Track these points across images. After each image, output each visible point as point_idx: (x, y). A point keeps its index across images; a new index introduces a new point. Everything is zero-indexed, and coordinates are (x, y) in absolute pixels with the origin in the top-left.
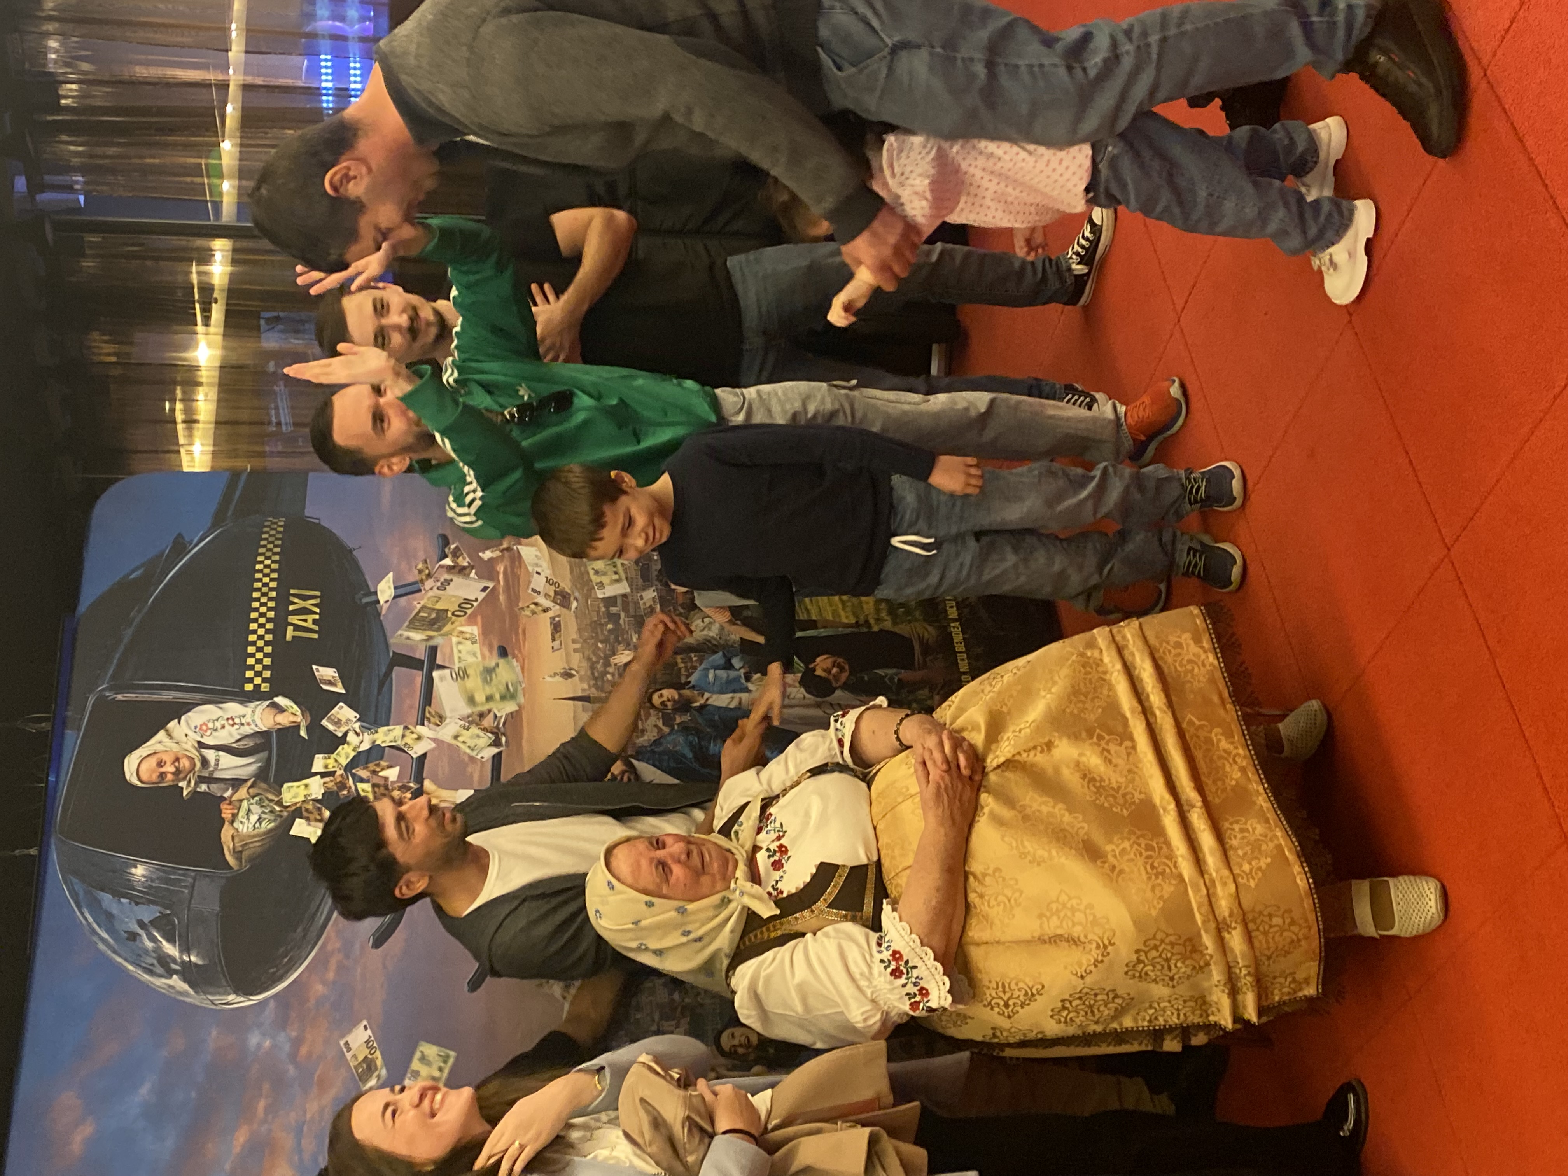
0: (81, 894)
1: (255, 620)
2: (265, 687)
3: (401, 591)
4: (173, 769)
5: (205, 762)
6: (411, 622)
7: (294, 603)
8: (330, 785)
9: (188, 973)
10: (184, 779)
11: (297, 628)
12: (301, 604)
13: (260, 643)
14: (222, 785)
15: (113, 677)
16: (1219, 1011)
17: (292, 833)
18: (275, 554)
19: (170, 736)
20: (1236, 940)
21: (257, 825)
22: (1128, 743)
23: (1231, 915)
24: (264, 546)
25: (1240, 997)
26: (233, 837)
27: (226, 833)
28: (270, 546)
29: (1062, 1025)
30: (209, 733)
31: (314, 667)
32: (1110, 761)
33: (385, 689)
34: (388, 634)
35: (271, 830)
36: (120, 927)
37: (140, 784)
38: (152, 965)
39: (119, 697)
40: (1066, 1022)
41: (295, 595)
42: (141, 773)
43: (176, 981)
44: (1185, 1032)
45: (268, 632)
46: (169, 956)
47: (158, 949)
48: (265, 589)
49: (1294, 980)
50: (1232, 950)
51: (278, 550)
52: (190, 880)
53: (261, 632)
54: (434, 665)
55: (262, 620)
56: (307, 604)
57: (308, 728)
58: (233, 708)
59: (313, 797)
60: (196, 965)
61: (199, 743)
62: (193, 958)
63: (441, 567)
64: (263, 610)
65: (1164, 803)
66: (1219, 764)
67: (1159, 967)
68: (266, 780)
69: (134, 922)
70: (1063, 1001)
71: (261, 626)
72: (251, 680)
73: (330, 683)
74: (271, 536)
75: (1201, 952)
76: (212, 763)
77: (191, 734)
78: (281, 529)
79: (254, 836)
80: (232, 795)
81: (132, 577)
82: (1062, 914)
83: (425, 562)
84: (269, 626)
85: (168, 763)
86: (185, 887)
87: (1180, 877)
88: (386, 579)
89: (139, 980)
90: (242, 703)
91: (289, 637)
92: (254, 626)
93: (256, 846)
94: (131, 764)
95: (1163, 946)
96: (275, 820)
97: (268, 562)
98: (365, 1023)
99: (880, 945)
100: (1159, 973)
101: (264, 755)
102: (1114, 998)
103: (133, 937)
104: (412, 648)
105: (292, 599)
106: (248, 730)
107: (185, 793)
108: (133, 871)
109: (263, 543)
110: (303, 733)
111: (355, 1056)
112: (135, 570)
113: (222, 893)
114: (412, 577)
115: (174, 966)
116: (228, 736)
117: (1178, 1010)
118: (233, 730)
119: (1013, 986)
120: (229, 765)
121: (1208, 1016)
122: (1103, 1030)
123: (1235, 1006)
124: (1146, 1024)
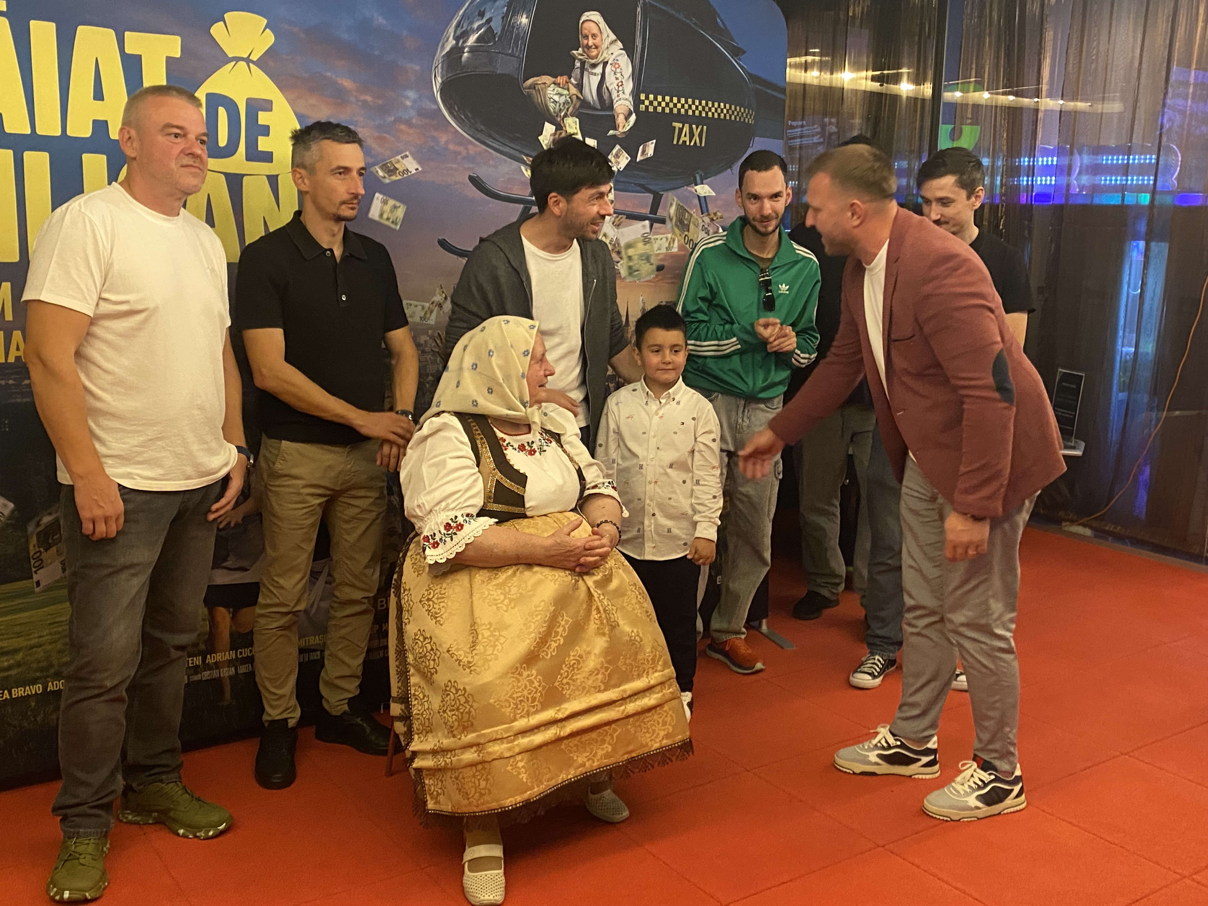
1: (686, 102)
2: (642, 108)
3: (702, 200)
4: (590, 43)
5: (594, 66)
6: (682, 207)
7: (697, 128)
9: (457, 50)
10: (584, 52)
11: (681, 130)
12: (696, 134)
13: (671, 105)
14: (579, 77)
15: (652, 5)
16: (422, 742)
17: (546, 123)
18: (730, 116)
19: (613, 42)
20: (470, 756)
22: (602, 688)
23: (489, 753)
24: (736, 109)
25: (430, 756)
26: (544, 83)
27: (547, 79)
28: (736, 113)
29: (413, 636)
30: (614, 69)
31: (654, 141)
32: (591, 675)
33: (638, 188)
34: (674, 191)
35: (548, 110)
36: (487, 6)
37: (581, 22)
38: (463, 27)
39: (639, 9)
40: (415, 639)
41: (702, 129)
42: (588, 22)
43: (451, 42)
44: (407, 718)
45: (679, 110)
46: (468, 39)
47: (473, 31)
48: (707, 109)
49: (438, 794)
50: (462, 753)
51: (733, 118)
52: (517, 54)
53: (679, 106)
54: (653, 221)
55: (686, 106)
56: (696, 137)
57: (614, 136)
58: (629, 86)
60: (461, 57)
61: (607, 62)
62: (466, 55)
63: (718, 229)
64: (694, 107)
65: (563, 710)
66: (588, 749)
68: (581, 106)
69: (491, 16)
70: (431, 638)
71: (683, 106)
72: (647, 98)
73: (644, 152)
74: (742, 114)
75: (462, 733)
76: (594, 71)
77: (613, 56)
78: (747, 121)
79: (545, 97)
80: (572, 84)
81: (718, 20)
82: (491, 638)
83: (721, 218)
84: (683, 111)
85: (594, 41)
86: (513, 51)
87: (515, 720)
88: (711, 191)
89: (452, 19)
90: (632, 91)
91: (674, 124)
92: (683, 101)
93: (538, 99)
94: (595, 16)
95: (468, 707)
96: (555, 112)
97: (725, 111)
98: (420, 169)
99: (468, 515)
100: (448, 703)
101: (598, 106)
102: (431, 672)
103: (482, 15)
104: (665, 208)
105: (700, 127)
106: (614, 95)
107: (575, 52)
108: (524, 16)
109: (738, 108)
110: (611, 132)
111: (398, 162)
112: (723, 23)
113: (508, 75)
114: (712, 209)
115: (461, 42)
116: (611, 82)
117: (422, 714)
118: (615, 85)
119: (442, 604)
120: (592, 82)
121: (418, 734)
122: (409, 664)
123: (424, 753)
124: (413, 692)
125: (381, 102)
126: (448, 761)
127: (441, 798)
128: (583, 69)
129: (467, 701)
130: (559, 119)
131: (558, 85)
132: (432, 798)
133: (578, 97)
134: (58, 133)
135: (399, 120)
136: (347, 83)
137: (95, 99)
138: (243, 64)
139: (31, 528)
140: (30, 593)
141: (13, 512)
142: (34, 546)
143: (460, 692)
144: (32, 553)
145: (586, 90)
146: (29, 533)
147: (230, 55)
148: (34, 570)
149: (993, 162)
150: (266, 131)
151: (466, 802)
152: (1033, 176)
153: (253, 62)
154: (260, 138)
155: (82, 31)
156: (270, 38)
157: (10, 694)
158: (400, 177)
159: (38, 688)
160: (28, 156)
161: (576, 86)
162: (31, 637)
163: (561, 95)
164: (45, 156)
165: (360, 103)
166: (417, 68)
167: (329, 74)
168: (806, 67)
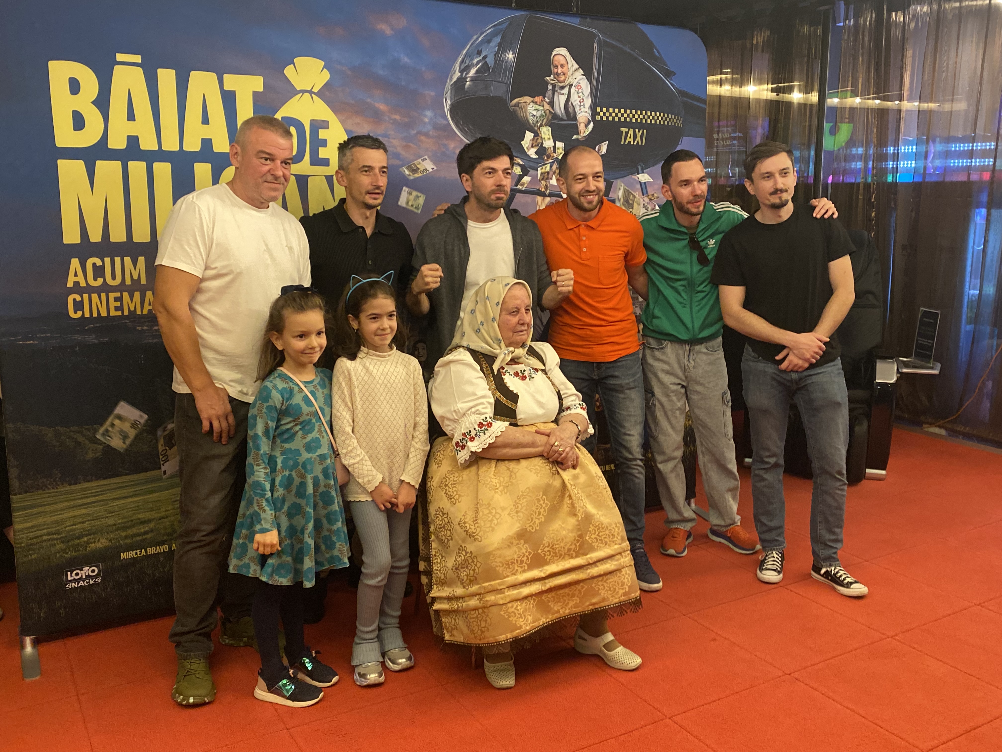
0: (500, 27)
1: (631, 112)
2: (598, 118)
3: (643, 185)
4: (559, 71)
5: (562, 88)
6: (628, 190)
7: (639, 132)
8: (549, 151)
9: (461, 81)
10: (555, 78)
11: (627, 133)
12: (639, 135)
13: (620, 115)
14: (551, 96)
15: (605, 42)
16: (439, 590)
17: (527, 132)
18: (664, 122)
19: (576, 70)
21: (531, 114)
22: (574, 555)
23: (487, 601)
24: (668, 117)
25: (446, 601)
26: (526, 102)
27: (527, 99)
28: (668, 119)
29: (435, 513)
30: (577, 90)
31: (607, 142)
34: (622, 179)
35: (528, 121)
36: (484, 47)
37: (552, 55)
38: (465, 63)
39: (595, 45)
40: (436, 514)
41: (643, 132)
42: (558, 56)
43: (458, 74)
44: (429, 573)
45: (625, 119)
46: (470, 71)
47: (473, 66)
48: (646, 117)
49: (452, 629)
50: (470, 600)
51: (666, 123)
52: (506, 81)
53: (625, 115)
55: (631, 116)
56: (638, 139)
57: (577, 139)
58: (588, 102)
59: (544, 142)
60: (465, 84)
61: (572, 85)
62: (468, 83)
63: (655, 206)
64: (636, 116)
65: (544, 571)
66: (562, 600)
67: (463, 563)
68: (553, 118)
69: (486, 53)
70: (447, 514)
71: (628, 115)
72: (602, 110)
74: (673, 120)
75: (470, 584)
76: (562, 92)
77: (576, 80)
78: (677, 124)
79: (526, 112)
80: (546, 102)
81: (655, 50)
82: (489, 515)
83: (658, 198)
84: (628, 119)
85: (562, 70)
86: (502, 79)
87: (507, 576)
88: (650, 178)
89: (457, 57)
90: (591, 106)
91: (622, 129)
92: (628, 111)
93: (520, 113)
94: (563, 51)
95: (474, 566)
96: (533, 123)
97: (660, 118)
98: (435, 168)
100: (460, 562)
101: (565, 118)
102: (447, 539)
103: (479, 53)
104: (615, 192)
105: (641, 131)
106: (577, 109)
108: (511, 53)
109: (670, 115)
110: (575, 137)
111: (419, 163)
112: (658, 52)
113: (499, 97)
114: (650, 191)
115: (465, 73)
116: (575, 99)
117: (440, 570)
118: (578, 102)
119: (454, 489)
120: (561, 100)
121: (436, 584)
122: (431, 532)
123: (441, 598)
124: (434, 553)
125: (406, 120)
126: (460, 605)
127: (455, 632)
128: (554, 90)
129: (473, 562)
130: (536, 128)
131: (536, 103)
132: (447, 632)
133: (550, 111)
134: (177, 148)
135: (419, 133)
136: (382, 107)
137: (203, 123)
138: (307, 95)
139: (159, 433)
140: (160, 479)
141: (147, 421)
142: (162, 445)
143: (468, 555)
144: (160, 451)
145: (556, 107)
146: (158, 436)
147: (298, 89)
148: (162, 462)
149: (866, 151)
150: (324, 143)
151: (473, 636)
152: (898, 161)
153: (315, 93)
154: (320, 148)
155: (193, 74)
156: (326, 76)
157: (146, 552)
158: (420, 175)
159: (165, 548)
160: (157, 166)
161: (549, 104)
162: (161, 510)
163: (538, 110)
164: (168, 165)
165: (392, 121)
166: (433, 94)
167: (369, 100)
168: (721, 83)
